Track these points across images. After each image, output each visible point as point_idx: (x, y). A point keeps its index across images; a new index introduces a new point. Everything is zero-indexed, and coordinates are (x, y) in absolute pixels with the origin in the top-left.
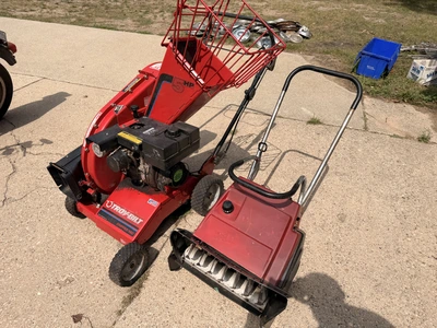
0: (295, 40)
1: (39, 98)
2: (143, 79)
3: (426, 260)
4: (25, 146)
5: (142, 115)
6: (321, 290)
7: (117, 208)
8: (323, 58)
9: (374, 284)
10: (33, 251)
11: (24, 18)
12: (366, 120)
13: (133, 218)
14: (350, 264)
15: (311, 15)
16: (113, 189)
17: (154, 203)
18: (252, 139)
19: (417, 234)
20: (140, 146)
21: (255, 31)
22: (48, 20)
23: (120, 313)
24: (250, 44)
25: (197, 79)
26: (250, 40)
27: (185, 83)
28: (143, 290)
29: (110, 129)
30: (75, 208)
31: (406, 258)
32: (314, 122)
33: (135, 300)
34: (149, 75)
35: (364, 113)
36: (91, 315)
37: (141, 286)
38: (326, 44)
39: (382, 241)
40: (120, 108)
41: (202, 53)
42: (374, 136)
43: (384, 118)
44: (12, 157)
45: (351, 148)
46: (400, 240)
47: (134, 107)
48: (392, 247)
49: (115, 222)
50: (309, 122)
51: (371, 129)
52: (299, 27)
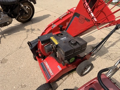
1: (42, 15)
2: (68, 14)
4: (33, 30)
5: (64, 29)
13: (51, 71)
16: (48, 56)
25: (93, 18)
27: (86, 19)
29: (49, 34)
34: (71, 12)
40: (54, 26)
41: (100, 3)
44: (28, 33)
47: (61, 26)
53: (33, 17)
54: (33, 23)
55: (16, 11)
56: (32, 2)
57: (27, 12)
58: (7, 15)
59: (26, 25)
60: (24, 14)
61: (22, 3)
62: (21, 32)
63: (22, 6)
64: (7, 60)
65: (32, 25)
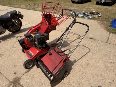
0: (96, 17)
3: (109, 80)
4: (21, 37)
5: (39, 31)
6: (73, 81)
7: (30, 52)
8: (103, 22)
9: (89, 83)
10: (13, 58)
11: (32, 10)
12: (108, 39)
13: (33, 54)
14: (84, 76)
15: (105, 10)
16: (31, 47)
17: (38, 51)
18: (72, 41)
19: (110, 73)
20: (34, 37)
21: (86, 14)
22: (37, 11)
23: (24, 74)
24: (83, 17)
26: (83, 16)
27: (45, 24)
28: (30, 71)
30: (23, 50)
31: (102, 78)
32: (92, 38)
33: (28, 73)
35: (108, 38)
36: (18, 73)
37: (30, 70)
38: (106, 18)
39: (97, 72)
41: (52, 17)
42: (109, 44)
43: (114, 40)
45: (100, 47)
46: (103, 73)
47: (37, 29)
48: (99, 75)
49: (29, 54)
50: (90, 39)
51: (108, 42)
52: (99, 13)
53: (21, 29)
54: (21, 33)
55: (9, 24)
56: (20, 18)
57: (17, 25)
58: (2, 27)
59: (16, 34)
60: (14, 26)
61: (13, 19)
62: (12, 38)
63: (13, 21)
64: (4, 55)
65: (20, 34)
